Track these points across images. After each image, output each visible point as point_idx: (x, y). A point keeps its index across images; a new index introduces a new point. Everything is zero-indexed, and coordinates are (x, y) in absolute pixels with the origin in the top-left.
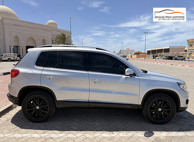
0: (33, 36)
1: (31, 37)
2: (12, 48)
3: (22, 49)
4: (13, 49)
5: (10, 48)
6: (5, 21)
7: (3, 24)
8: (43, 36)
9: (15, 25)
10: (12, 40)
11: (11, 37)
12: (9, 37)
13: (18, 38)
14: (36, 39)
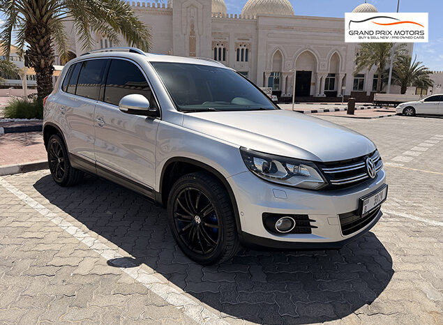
0: (312, 47)
1: (307, 51)
2: (267, 77)
3: (287, 78)
4: (270, 79)
5: (264, 77)
6: (261, 22)
7: (257, 29)
8: (334, 45)
9: (279, 28)
10: (269, 61)
11: (269, 54)
12: (265, 54)
13: (281, 56)
14: (317, 54)
